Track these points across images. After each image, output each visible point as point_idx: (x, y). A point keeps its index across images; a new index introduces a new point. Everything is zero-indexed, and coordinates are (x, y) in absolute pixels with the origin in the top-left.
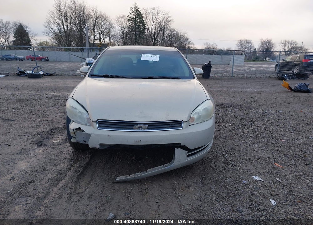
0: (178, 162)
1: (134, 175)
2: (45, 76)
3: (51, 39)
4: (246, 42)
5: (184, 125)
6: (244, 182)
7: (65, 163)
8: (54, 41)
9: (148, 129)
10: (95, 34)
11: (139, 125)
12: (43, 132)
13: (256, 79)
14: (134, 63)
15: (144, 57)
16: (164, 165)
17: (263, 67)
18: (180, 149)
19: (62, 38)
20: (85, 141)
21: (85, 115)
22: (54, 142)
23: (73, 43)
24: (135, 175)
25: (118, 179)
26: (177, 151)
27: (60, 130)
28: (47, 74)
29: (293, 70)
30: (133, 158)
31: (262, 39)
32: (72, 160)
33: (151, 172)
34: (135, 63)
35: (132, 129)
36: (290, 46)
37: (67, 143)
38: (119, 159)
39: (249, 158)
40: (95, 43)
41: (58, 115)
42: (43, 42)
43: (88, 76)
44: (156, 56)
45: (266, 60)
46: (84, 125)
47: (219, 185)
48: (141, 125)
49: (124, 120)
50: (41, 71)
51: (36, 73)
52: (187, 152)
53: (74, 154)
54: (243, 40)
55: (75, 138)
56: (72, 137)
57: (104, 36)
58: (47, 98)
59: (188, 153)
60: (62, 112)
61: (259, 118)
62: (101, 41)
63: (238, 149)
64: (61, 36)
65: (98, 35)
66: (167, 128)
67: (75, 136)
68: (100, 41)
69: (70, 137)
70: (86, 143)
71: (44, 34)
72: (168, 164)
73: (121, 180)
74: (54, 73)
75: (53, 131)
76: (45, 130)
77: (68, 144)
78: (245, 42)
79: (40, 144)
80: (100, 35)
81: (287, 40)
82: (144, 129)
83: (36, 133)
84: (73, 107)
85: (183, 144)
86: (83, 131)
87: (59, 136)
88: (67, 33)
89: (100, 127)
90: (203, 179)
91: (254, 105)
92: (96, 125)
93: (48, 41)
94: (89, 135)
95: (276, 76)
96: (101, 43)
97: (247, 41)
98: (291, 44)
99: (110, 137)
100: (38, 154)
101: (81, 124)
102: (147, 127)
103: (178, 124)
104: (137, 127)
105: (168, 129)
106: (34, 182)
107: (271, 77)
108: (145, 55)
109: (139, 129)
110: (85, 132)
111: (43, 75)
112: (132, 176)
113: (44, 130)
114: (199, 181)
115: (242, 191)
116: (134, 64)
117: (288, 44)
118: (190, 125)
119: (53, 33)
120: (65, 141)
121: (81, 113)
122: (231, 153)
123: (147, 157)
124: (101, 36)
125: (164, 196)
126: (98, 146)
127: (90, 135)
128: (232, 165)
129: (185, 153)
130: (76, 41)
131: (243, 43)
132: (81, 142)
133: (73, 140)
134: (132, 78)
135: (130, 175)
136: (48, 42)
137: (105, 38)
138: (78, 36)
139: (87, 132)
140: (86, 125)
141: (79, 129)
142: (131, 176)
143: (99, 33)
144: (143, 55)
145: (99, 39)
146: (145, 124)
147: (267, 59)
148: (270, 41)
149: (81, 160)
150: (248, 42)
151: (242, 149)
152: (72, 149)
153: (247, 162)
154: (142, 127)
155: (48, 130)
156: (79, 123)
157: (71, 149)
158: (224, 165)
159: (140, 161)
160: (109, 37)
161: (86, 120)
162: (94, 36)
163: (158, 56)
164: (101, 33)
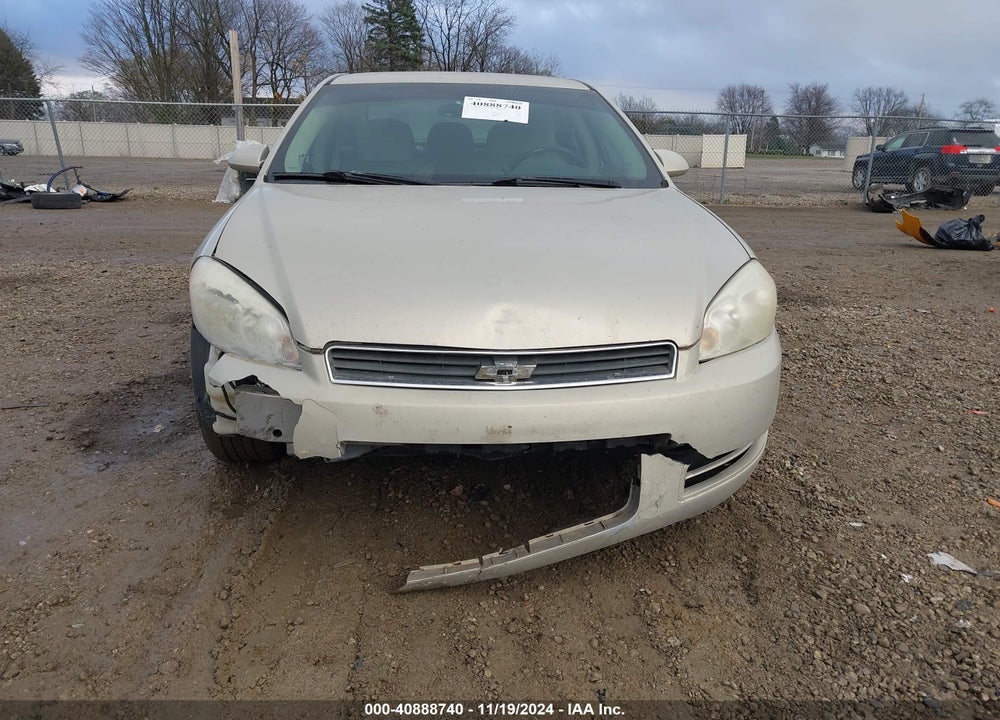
0: (654, 509)
1: (476, 561)
2: (95, 201)
3: (107, 84)
4: (746, 94)
5: (683, 359)
6: (907, 578)
7: (193, 517)
8: (119, 90)
9: (535, 378)
10: (258, 67)
11: (500, 365)
12: (97, 393)
13: (800, 210)
14: (418, 144)
15: (474, 109)
16: (596, 521)
17: (806, 174)
18: (659, 457)
19: (146, 79)
20: (278, 433)
21: (273, 325)
22: (141, 431)
23: (185, 95)
24: (481, 562)
25: (413, 580)
26: (653, 466)
27: (159, 388)
28: (99, 194)
29: (909, 181)
30: (458, 489)
31: (797, 86)
32: (215, 503)
33: (544, 549)
34: (423, 145)
35: (474, 379)
36: (885, 107)
37: (192, 437)
38: (400, 496)
39: (887, 482)
40: (257, 96)
41: (148, 331)
42: (81, 95)
43: (266, 180)
44: (517, 103)
45: (808, 151)
46: (270, 365)
47: (817, 597)
48: (510, 365)
49: (438, 345)
50: (79, 183)
51: (62, 192)
52: (687, 466)
53: (221, 480)
54: (737, 88)
55: (235, 419)
56: (217, 413)
57: (288, 75)
58: (106, 274)
59: (689, 470)
60: (165, 322)
61: (862, 333)
62: (279, 90)
63: (829, 446)
64: (143, 72)
65: (267, 71)
66: (611, 373)
67: (229, 412)
68: (275, 91)
69: (204, 414)
70: (280, 439)
71: (83, 67)
72: (611, 516)
73: (426, 582)
74: (126, 192)
75: (133, 390)
76: (103, 389)
77: (197, 440)
78: (742, 95)
79: (86, 443)
80: (273, 72)
81: (875, 88)
82: (519, 380)
83: (69, 399)
84: (220, 294)
85: (678, 439)
86: (267, 389)
87: (158, 410)
88: (162, 64)
89: (339, 371)
90: (745, 570)
91: (827, 291)
92: (322, 363)
93: (99, 89)
94: (294, 410)
95: (861, 200)
96: (277, 99)
97: (749, 92)
98: (888, 102)
99: (386, 413)
100: (81, 482)
101: (256, 362)
102: (530, 373)
103: (656, 357)
104: (488, 370)
105: (616, 377)
106: (67, 602)
107: (846, 204)
108: (475, 99)
109: (502, 381)
110: (276, 393)
111: (86, 197)
112: (468, 569)
113: (99, 388)
114: (728, 578)
115: (915, 617)
116: (417, 147)
117: (879, 101)
118: (700, 362)
119: (115, 62)
120: (182, 429)
121: (256, 317)
122: (815, 464)
123: (507, 487)
124: (279, 73)
125: (614, 651)
126: (335, 453)
127: (300, 407)
128: (834, 510)
129: (679, 470)
130: (193, 89)
131: (737, 97)
132: (260, 436)
133: (220, 427)
134: (436, 184)
135: (463, 563)
136: (97, 93)
137: (290, 80)
138: (199, 72)
139: (284, 394)
140: (279, 364)
141: (251, 381)
142: (467, 567)
143: (272, 64)
144: (468, 101)
145: (272, 83)
146: (523, 359)
147: (813, 149)
148: (824, 91)
149: (253, 503)
150: (754, 94)
151: (846, 446)
152: (213, 458)
153: (881, 495)
154: (510, 372)
155: (114, 387)
156: (251, 358)
157: (209, 457)
158: (804, 512)
159: (484, 503)
160: (305, 77)
161: (279, 345)
162: (254, 71)
163: (525, 106)
164: (278, 64)
